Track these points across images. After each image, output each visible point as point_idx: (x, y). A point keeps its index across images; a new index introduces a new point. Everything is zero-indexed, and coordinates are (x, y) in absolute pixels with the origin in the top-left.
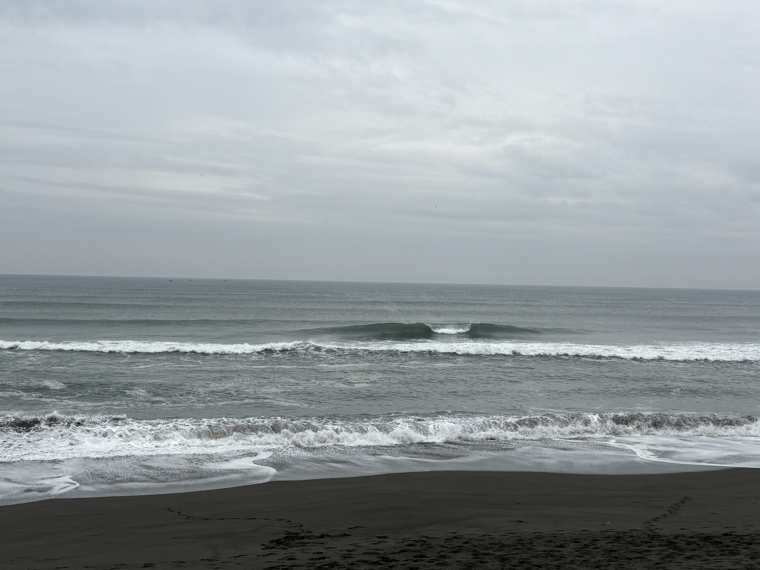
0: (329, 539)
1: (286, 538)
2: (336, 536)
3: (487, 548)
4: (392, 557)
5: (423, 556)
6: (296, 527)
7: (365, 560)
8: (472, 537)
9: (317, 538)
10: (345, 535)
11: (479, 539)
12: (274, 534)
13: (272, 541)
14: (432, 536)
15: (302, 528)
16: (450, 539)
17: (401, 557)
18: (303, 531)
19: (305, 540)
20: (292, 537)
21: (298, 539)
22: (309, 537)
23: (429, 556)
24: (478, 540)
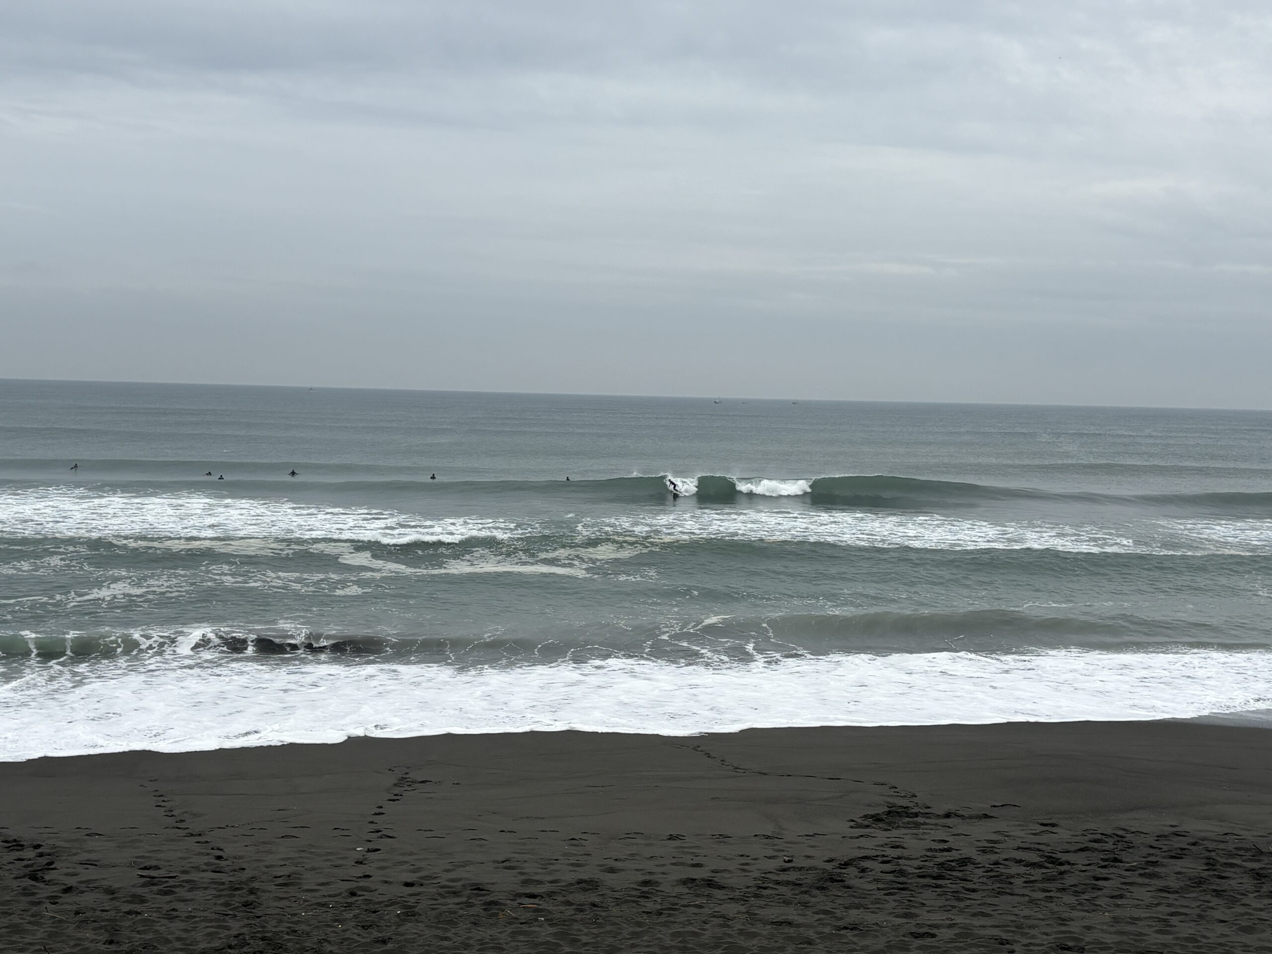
0: (959, 820)
1: (889, 813)
2: (970, 817)
3: (1232, 856)
4: (1064, 857)
5: (1116, 860)
6: (905, 796)
7: (1018, 858)
8: (1203, 834)
9: (938, 816)
10: (986, 816)
11: (1216, 839)
12: (868, 805)
13: (865, 816)
14: (1134, 830)
15: (915, 800)
16: (1166, 836)
17: (1080, 859)
18: (917, 805)
19: (920, 820)
20: (898, 813)
21: (908, 817)
22: (926, 815)
23: (1127, 860)
24: (1216, 841)
